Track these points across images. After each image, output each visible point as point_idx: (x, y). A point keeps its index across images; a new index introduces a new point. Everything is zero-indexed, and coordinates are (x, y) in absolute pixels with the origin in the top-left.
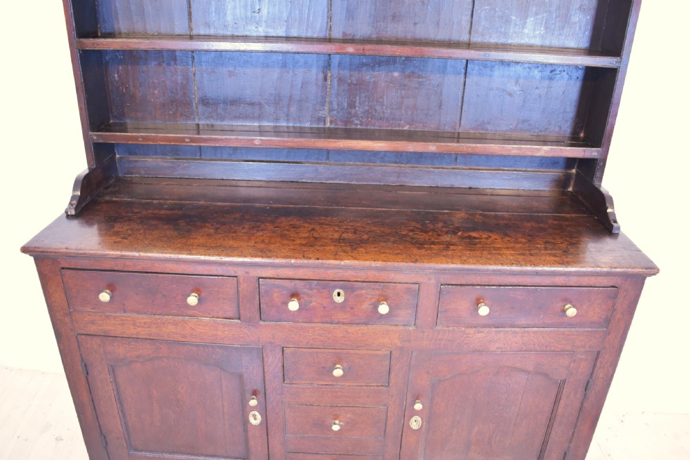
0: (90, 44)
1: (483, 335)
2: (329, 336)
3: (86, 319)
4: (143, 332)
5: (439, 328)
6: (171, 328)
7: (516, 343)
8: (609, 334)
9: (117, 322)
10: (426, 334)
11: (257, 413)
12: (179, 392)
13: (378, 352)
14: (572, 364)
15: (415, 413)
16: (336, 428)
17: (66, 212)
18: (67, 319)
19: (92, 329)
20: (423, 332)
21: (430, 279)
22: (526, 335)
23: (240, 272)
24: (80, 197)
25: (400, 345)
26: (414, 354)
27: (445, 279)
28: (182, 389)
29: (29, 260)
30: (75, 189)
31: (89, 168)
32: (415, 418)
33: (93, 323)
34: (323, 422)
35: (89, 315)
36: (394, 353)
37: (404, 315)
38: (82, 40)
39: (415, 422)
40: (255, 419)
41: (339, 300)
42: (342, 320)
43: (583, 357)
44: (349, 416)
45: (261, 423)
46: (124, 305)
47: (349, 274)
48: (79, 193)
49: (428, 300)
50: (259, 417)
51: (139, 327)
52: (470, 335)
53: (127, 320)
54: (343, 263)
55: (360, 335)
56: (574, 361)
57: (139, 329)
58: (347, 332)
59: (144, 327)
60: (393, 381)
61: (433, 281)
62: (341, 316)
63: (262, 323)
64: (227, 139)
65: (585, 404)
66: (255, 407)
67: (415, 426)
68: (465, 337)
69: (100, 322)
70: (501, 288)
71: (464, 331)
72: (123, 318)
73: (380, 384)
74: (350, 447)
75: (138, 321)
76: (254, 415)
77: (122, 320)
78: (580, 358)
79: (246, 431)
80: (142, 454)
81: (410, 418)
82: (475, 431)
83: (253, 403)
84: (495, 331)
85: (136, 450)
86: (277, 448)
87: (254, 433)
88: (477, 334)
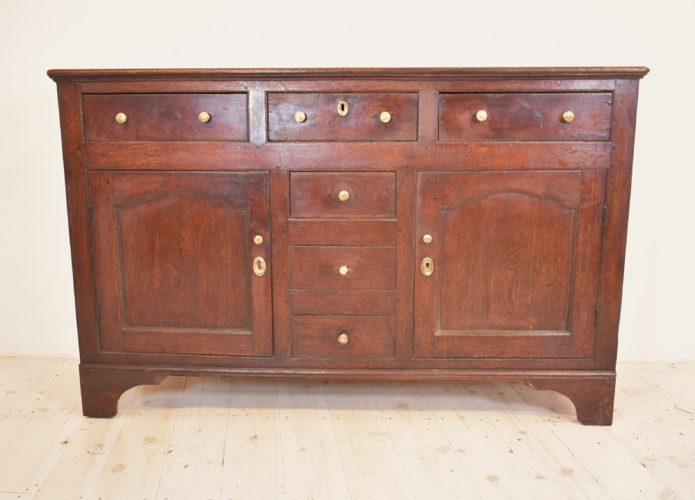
1: (484, 149)
3: (98, 151)
4: (153, 161)
5: (442, 142)
6: (181, 155)
9: (128, 152)
10: (429, 149)
11: (262, 260)
12: (183, 239)
13: (384, 174)
15: (426, 250)
18: (79, 153)
19: (103, 162)
20: (426, 147)
21: (428, 88)
23: (250, 86)
25: (403, 164)
26: (420, 174)
28: (186, 234)
32: (427, 260)
33: (103, 155)
34: (330, 268)
35: (102, 145)
36: (398, 173)
37: (404, 132)
39: (427, 267)
40: (260, 268)
41: (343, 114)
42: (347, 137)
43: (593, 176)
44: (357, 259)
45: (266, 272)
46: (137, 130)
47: (352, 85)
50: (264, 265)
51: (149, 156)
52: (473, 150)
53: (138, 149)
54: (345, 69)
55: (365, 154)
56: (584, 182)
57: (149, 158)
58: (352, 149)
59: (153, 155)
61: (431, 89)
62: (346, 133)
63: (269, 143)
65: (605, 241)
66: (260, 246)
67: (428, 272)
68: (469, 153)
69: (111, 153)
70: (498, 95)
71: (466, 145)
72: (135, 146)
73: (387, 215)
74: (359, 305)
75: (149, 149)
76: (259, 263)
77: (133, 149)
78: (590, 179)
79: (249, 286)
80: (136, 329)
81: (421, 260)
82: (493, 280)
83: (258, 239)
84: (498, 145)
85: (130, 323)
86: (282, 309)
87: (258, 290)
88: (480, 149)
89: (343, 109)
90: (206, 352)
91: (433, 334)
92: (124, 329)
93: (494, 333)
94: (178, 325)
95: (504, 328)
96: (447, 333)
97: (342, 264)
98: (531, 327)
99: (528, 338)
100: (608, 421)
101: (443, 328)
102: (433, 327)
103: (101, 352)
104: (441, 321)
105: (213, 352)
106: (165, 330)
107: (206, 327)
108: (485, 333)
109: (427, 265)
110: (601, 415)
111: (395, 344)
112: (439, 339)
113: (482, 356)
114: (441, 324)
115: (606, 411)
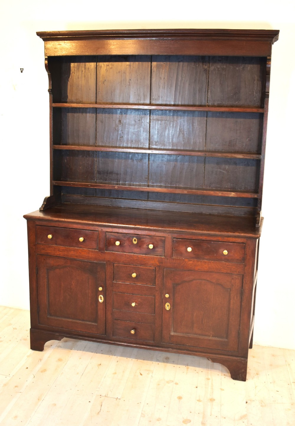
0: (57, 147)
1: (191, 262)
2: (131, 259)
3: (41, 247)
4: (61, 254)
5: (174, 257)
6: (72, 253)
7: (206, 267)
8: (246, 266)
9: (52, 249)
10: (168, 260)
11: (102, 296)
12: (72, 284)
13: (151, 268)
14: (232, 281)
15: (167, 300)
16: (133, 305)
17: (40, 209)
18: (34, 247)
19: (43, 252)
20: (168, 259)
21: (169, 236)
22: (210, 264)
23: (100, 229)
24: (46, 204)
25: (158, 265)
26: (165, 269)
27: (175, 235)
29: (25, 221)
30: (44, 201)
31: (50, 195)
32: (167, 304)
33: (43, 249)
34: (129, 303)
35: (42, 245)
36: (156, 268)
37: (159, 250)
38: (55, 145)
39: (168, 307)
40: (101, 299)
41: (135, 243)
42: (136, 252)
43: (236, 277)
44: (139, 300)
45: (104, 301)
46: (56, 241)
47: (139, 232)
48: (45, 203)
49: (168, 244)
50: (103, 298)
51: (60, 251)
52: (187, 262)
53: (56, 248)
54: (136, 226)
55: (143, 259)
56: (233, 279)
57: (60, 252)
58: (138, 257)
59: (62, 252)
60: (157, 283)
61: (170, 236)
62: (136, 250)
63: (106, 251)
64: (104, 185)
65: (243, 304)
66: (101, 291)
67: (168, 308)
68: (185, 263)
69: (46, 249)
70: (197, 241)
71: (184, 260)
72: (55, 247)
73: (152, 284)
74: (140, 319)
75: (60, 249)
76: (101, 297)
77: (55, 248)
78: (235, 278)
79: (97, 306)
80: (53, 317)
81: (165, 304)
82: (195, 314)
83: (100, 289)
84: (197, 261)
85: (51, 315)
86: (109, 317)
87: (100, 307)
88: (189, 262)
89: (135, 241)
90: (79, 330)
91: (170, 334)
92: (48, 317)
93: (195, 336)
94: (69, 318)
95: (200, 335)
96: (176, 334)
97: (133, 302)
98: (211, 336)
99: (209, 340)
100: (244, 379)
101: (174, 332)
102: (170, 331)
103: (39, 325)
104: (173, 329)
105: (82, 330)
106: (64, 319)
107: (80, 320)
108: (191, 336)
109: (168, 306)
110: (241, 376)
111: (154, 336)
112: (173, 336)
113: (190, 345)
114: (173, 330)
115: (243, 375)
